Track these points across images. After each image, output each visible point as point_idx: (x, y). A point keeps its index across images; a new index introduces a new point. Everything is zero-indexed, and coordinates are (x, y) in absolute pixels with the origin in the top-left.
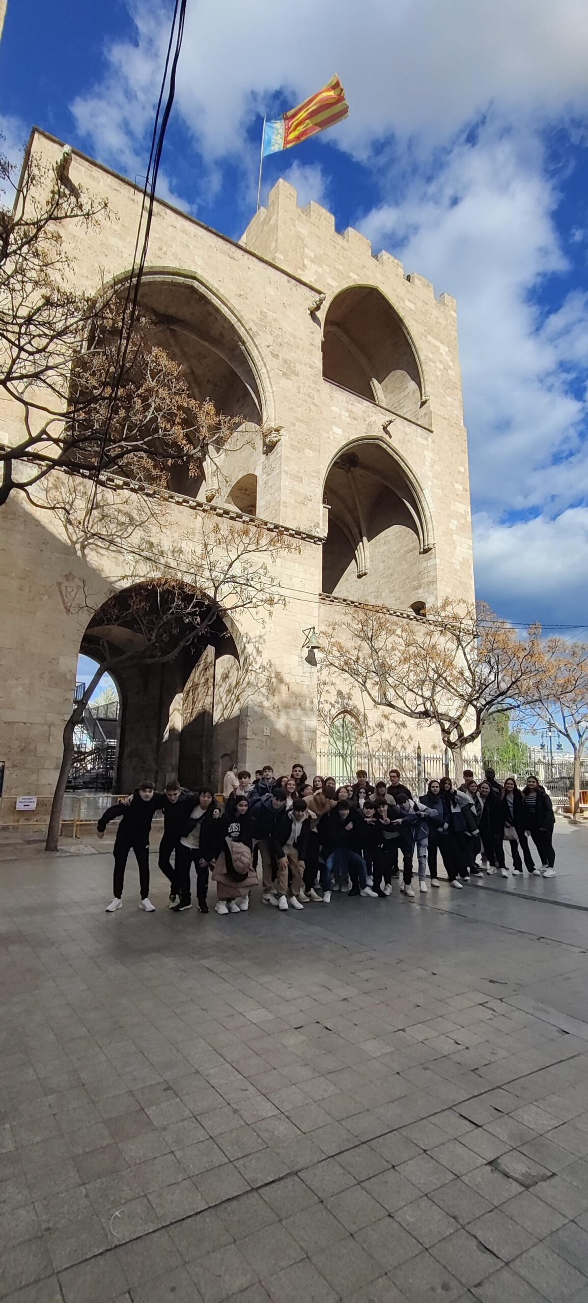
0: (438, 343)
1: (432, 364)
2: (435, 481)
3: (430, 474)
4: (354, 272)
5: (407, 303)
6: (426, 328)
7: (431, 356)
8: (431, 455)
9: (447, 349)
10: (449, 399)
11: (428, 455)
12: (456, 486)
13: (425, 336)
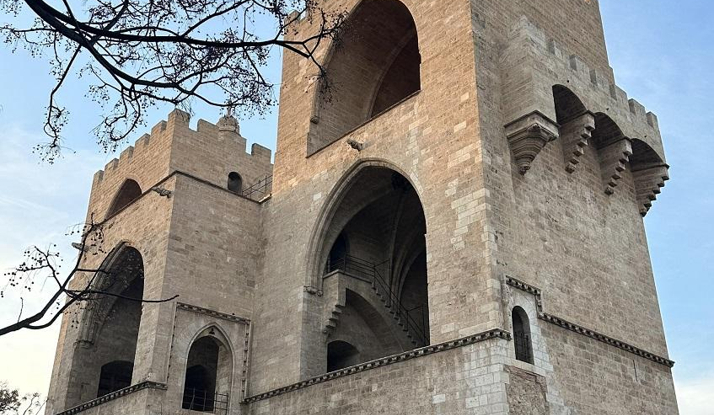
8: (418, 123)
11: (414, 127)
12: (457, 128)
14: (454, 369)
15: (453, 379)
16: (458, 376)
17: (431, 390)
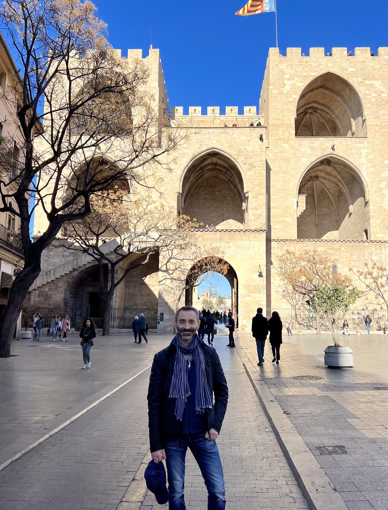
0: (373, 82)
1: (368, 97)
2: (369, 164)
3: (365, 162)
4: (314, 72)
5: (350, 70)
6: (364, 77)
7: (367, 92)
9: (380, 82)
10: (381, 112)
11: (364, 151)
12: (386, 162)
13: (364, 83)
14: (381, 250)
15: (381, 252)
16: (384, 252)
17: (371, 254)
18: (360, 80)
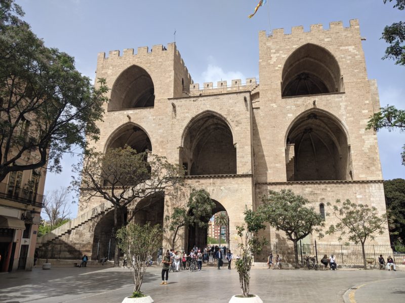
0: (347, 47)
1: (344, 60)
2: (348, 115)
3: (344, 113)
4: (295, 45)
5: (326, 40)
6: (339, 45)
7: (343, 56)
8: (345, 104)
9: (353, 47)
10: (356, 71)
11: (343, 104)
12: (363, 112)
13: (339, 49)
14: (365, 189)
15: (365, 191)
16: (367, 191)
17: (356, 193)
18: (336, 47)
